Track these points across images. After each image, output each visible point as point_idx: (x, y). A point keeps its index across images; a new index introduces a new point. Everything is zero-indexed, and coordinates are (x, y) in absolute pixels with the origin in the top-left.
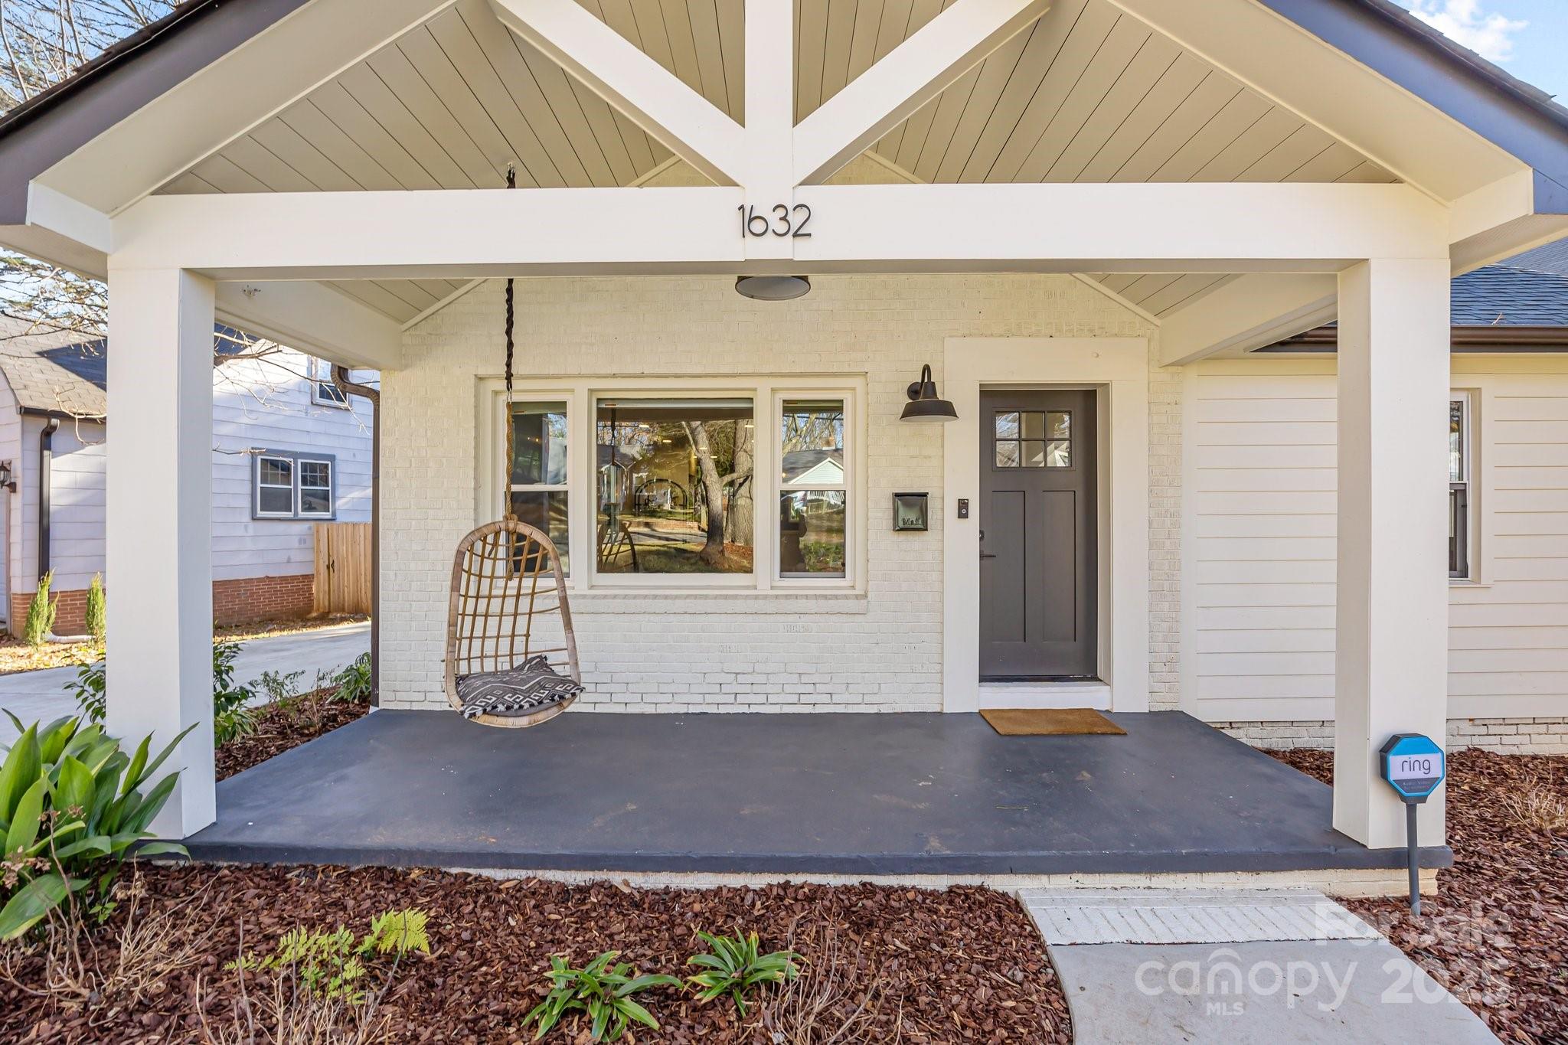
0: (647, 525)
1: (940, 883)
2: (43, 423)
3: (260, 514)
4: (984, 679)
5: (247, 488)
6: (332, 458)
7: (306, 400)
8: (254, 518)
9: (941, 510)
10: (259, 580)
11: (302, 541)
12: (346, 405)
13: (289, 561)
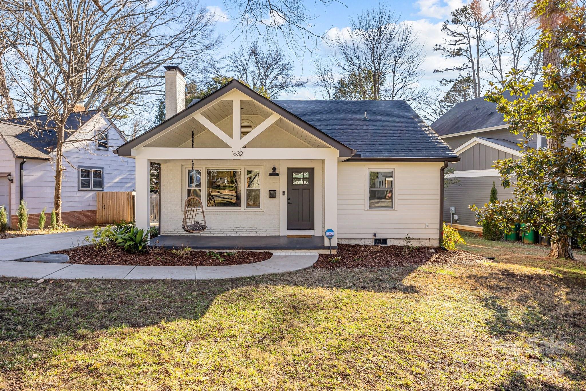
0: (219, 192)
1: (262, 251)
2: (22, 160)
3: (81, 189)
4: (288, 229)
5: (77, 180)
6: (102, 168)
7: (94, 148)
8: (79, 190)
9: (279, 194)
10: (80, 212)
11: (93, 198)
12: (106, 149)
13: (89, 205)
